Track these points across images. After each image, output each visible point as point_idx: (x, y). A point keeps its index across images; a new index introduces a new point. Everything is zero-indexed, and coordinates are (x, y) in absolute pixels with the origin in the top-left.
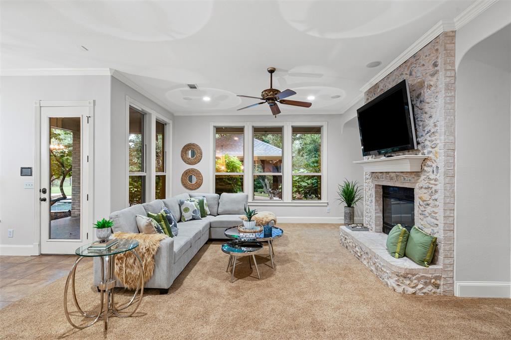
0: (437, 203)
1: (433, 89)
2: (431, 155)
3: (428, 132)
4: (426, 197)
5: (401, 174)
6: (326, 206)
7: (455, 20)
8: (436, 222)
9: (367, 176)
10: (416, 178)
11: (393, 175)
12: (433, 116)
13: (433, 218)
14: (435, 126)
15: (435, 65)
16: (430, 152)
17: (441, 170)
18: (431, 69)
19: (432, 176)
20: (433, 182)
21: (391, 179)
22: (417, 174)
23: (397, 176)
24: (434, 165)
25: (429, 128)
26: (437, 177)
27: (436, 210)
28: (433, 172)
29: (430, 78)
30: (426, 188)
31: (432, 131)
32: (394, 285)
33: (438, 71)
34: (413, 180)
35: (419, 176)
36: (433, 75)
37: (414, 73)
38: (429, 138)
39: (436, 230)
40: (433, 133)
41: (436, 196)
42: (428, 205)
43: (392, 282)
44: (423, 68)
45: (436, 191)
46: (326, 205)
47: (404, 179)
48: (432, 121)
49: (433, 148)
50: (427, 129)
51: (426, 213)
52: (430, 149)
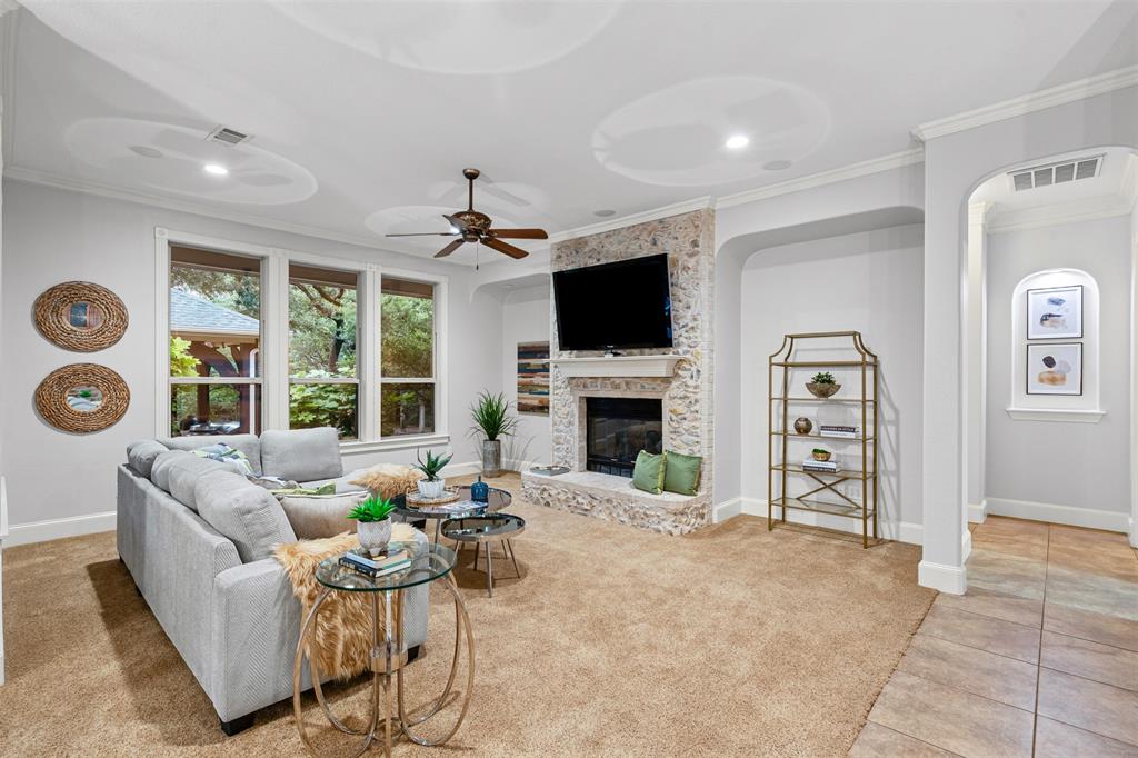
0: (698, 416)
1: (691, 272)
2: (688, 356)
3: (684, 326)
4: (681, 409)
5: (636, 380)
6: (446, 444)
7: (719, 199)
8: (697, 439)
9: (559, 383)
10: (663, 385)
11: (617, 381)
12: (693, 307)
13: (692, 434)
14: (695, 320)
15: (695, 244)
16: (686, 352)
17: (705, 374)
18: (688, 247)
19: (690, 383)
20: (690, 390)
21: (617, 387)
22: (667, 380)
23: (627, 384)
24: (694, 369)
25: (685, 322)
26: (699, 383)
27: (697, 424)
28: (692, 377)
29: (686, 257)
30: (681, 398)
31: (691, 325)
32: (670, 528)
33: (699, 252)
34: (659, 389)
35: (671, 383)
36: (691, 255)
37: (659, 243)
38: (685, 334)
39: (696, 449)
40: (693, 328)
41: (697, 407)
42: (685, 419)
43: (667, 525)
44: (675, 242)
45: (696, 401)
46: (446, 441)
47: (643, 387)
48: (689, 313)
49: (691, 347)
50: (682, 322)
51: (681, 430)
52: (686, 348)
